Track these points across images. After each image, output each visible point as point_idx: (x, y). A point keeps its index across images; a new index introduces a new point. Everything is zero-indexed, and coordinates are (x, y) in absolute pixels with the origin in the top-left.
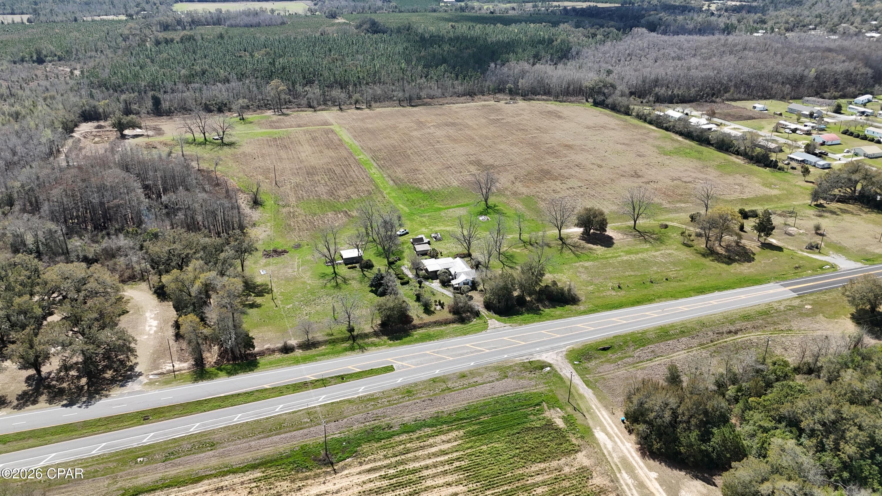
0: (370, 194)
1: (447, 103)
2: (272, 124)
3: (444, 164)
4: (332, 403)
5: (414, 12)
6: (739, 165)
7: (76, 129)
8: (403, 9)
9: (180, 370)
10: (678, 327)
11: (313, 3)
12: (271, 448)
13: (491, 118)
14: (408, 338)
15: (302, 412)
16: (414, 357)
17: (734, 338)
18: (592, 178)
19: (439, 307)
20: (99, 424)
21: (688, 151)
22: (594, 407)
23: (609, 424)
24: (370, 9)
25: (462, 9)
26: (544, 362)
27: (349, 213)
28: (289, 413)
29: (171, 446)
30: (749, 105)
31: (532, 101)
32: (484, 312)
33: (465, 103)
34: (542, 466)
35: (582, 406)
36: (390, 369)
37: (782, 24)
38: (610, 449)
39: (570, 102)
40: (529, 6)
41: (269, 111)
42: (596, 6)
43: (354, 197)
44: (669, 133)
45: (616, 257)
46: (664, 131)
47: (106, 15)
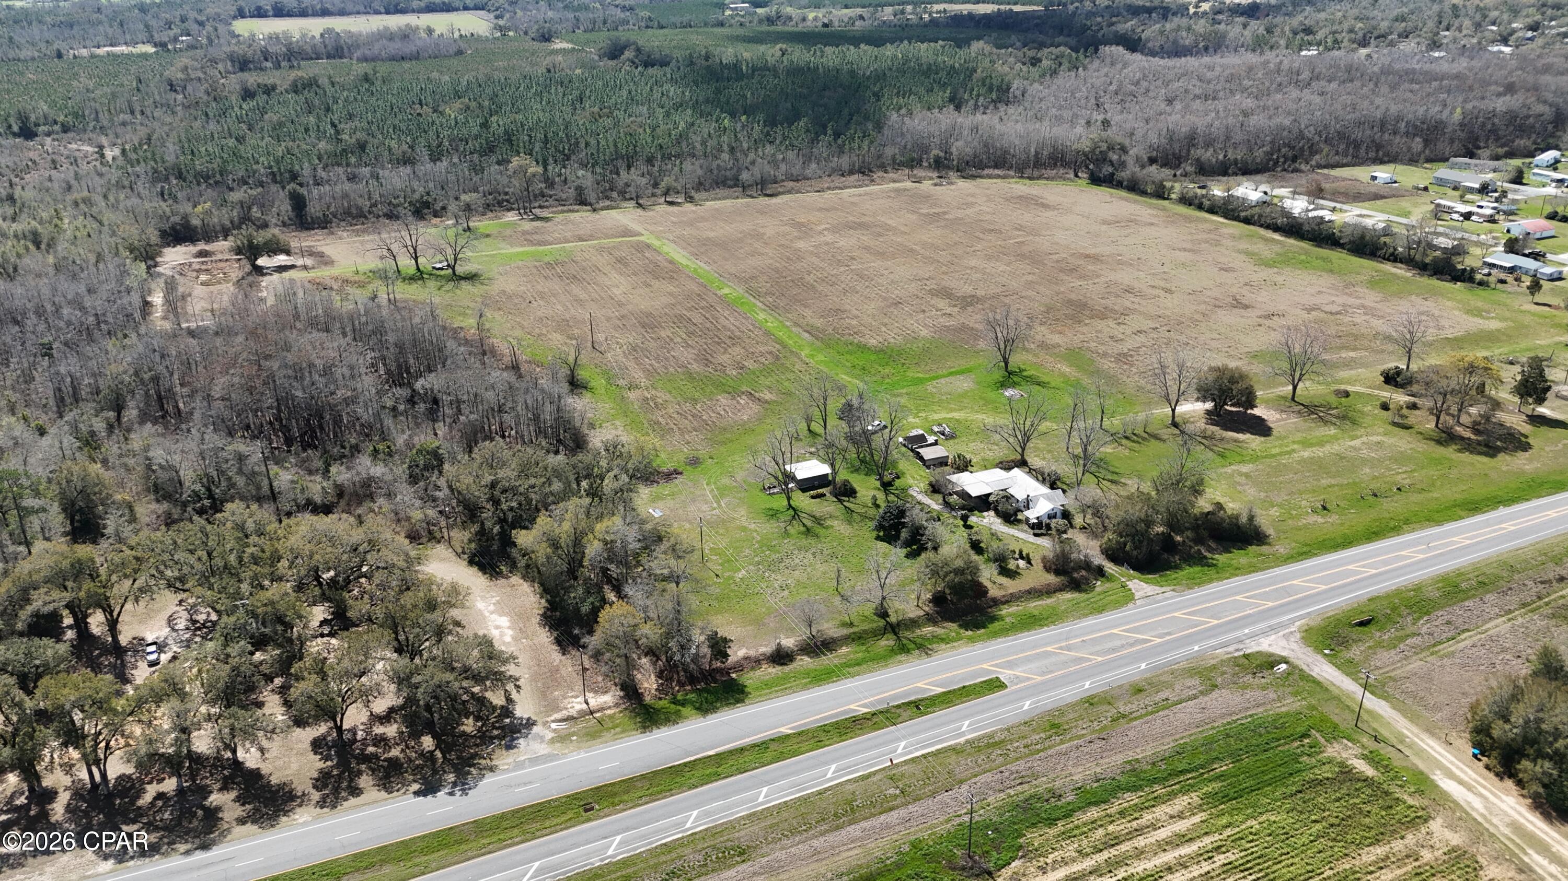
0: (777, 358)
1: (829, 188)
2: (528, 237)
3: (885, 299)
4: (924, 756)
5: (685, 27)
6: (1407, 279)
7: (159, 259)
8: (663, 22)
9: (601, 709)
10: (1471, 576)
11: (492, 16)
12: (856, 852)
13: (924, 211)
14: (996, 625)
15: (878, 777)
16: (1028, 660)
18: (1168, 313)
19: (1022, 563)
20: (505, 824)
21: (1303, 257)
22: (1405, 732)
23: (1451, 762)
24: (605, 23)
25: (770, 20)
26: (1271, 655)
27: (757, 395)
28: (855, 780)
29: (664, 858)
30: (1362, 173)
31: (979, 180)
32: (1110, 567)
33: (860, 186)
34: (1379, 851)
35: (1384, 732)
36: (995, 685)
37: (1344, 34)
38: (1483, 811)
39: (1047, 179)
40: (887, 13)
41: (510, 214)
42: (1011, 10)
43: (750, 364)
44: (1252, 227)
45: (1289, 453)
46: (1241, 225)
47: (111, 45)
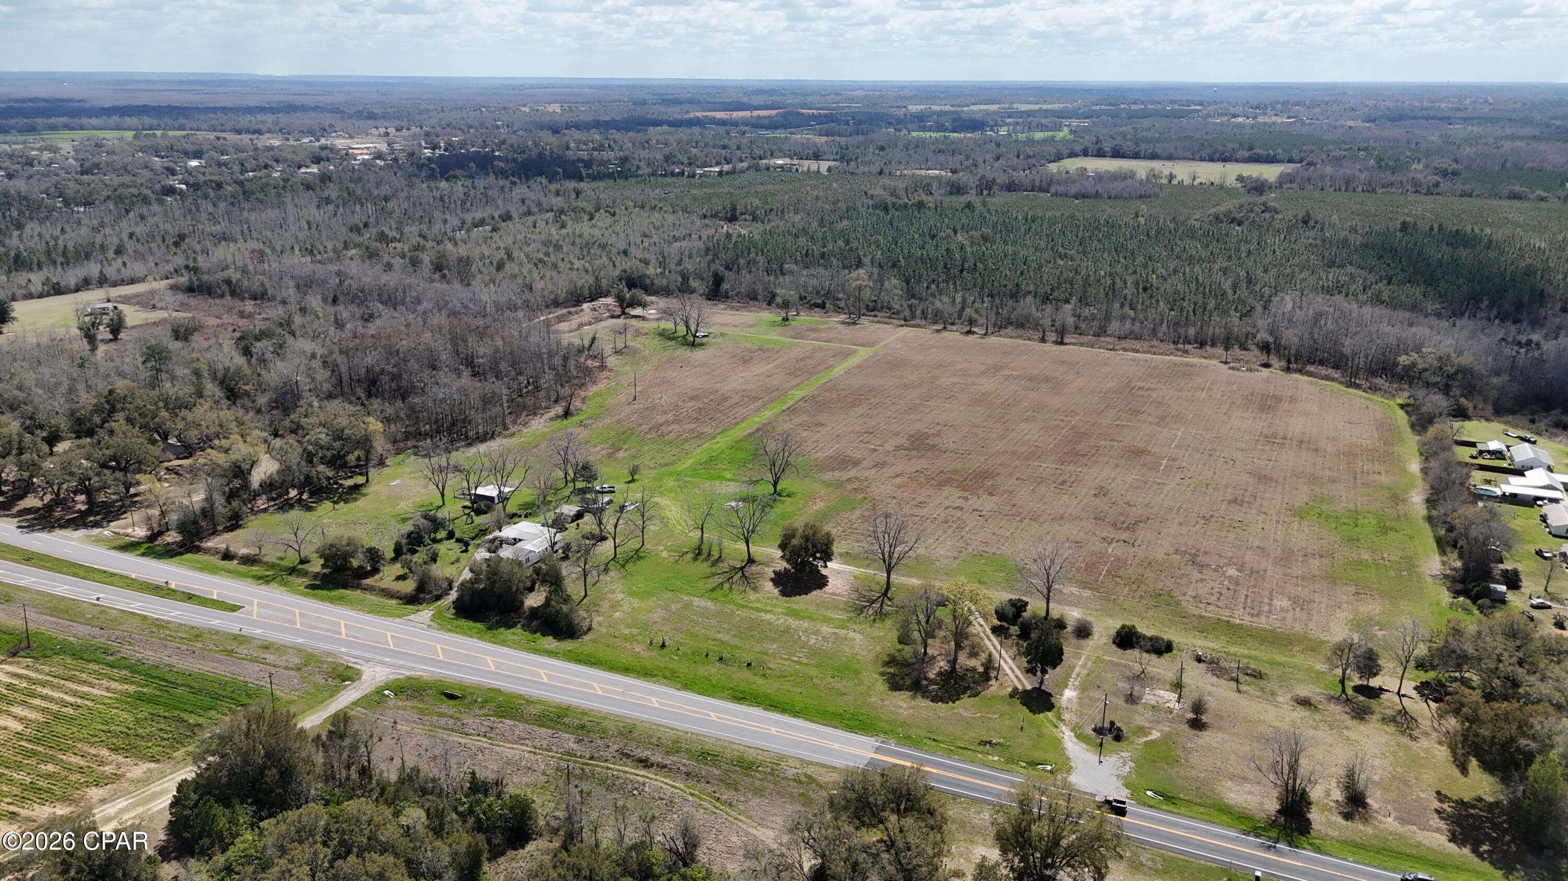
17: (637, 772)
31: (1293, 375)
32: (447, 601)
41: (843, 316)
44: (1420, 484)
46: (1419, 478)
